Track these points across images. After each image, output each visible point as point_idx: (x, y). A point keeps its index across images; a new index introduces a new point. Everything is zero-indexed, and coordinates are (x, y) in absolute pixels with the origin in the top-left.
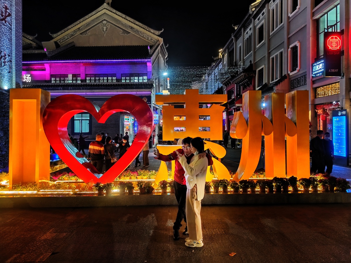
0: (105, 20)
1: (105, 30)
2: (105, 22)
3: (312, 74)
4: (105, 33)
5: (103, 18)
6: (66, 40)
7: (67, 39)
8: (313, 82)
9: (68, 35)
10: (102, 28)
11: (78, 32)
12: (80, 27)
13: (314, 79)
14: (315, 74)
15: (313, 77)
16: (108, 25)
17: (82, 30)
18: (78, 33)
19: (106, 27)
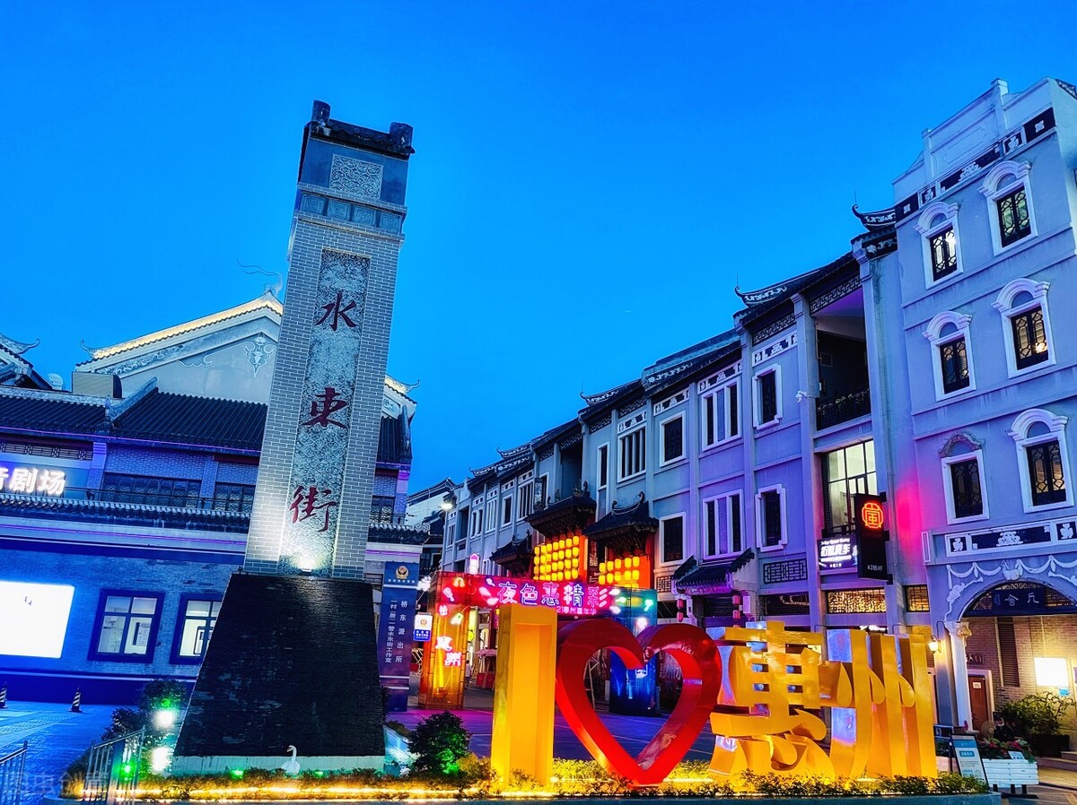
0: (262, 334)
1: (257, 359)
2: (262, 340)
3: (820, 561)
4: (256, 369)
5: (258, 329)
6: (133, 370)
7: (134, 368)
8: (823, 579)
9: (141, 358)
10: (250, 354)
11: (175, 354)
12: (183, 343)
13: (823, 573)
14: (828, 564)
15: (821, 568)
16: (268, 350)
17: (188, 349)
18: (176, 356)
19: (263, 352)
